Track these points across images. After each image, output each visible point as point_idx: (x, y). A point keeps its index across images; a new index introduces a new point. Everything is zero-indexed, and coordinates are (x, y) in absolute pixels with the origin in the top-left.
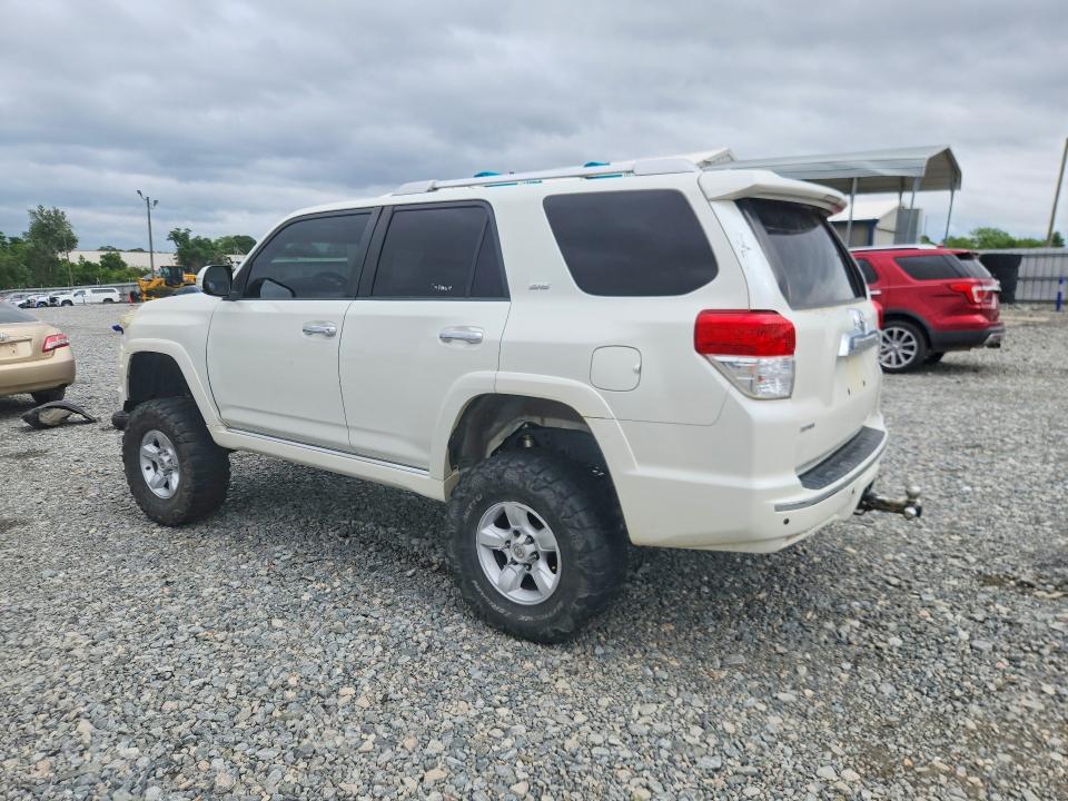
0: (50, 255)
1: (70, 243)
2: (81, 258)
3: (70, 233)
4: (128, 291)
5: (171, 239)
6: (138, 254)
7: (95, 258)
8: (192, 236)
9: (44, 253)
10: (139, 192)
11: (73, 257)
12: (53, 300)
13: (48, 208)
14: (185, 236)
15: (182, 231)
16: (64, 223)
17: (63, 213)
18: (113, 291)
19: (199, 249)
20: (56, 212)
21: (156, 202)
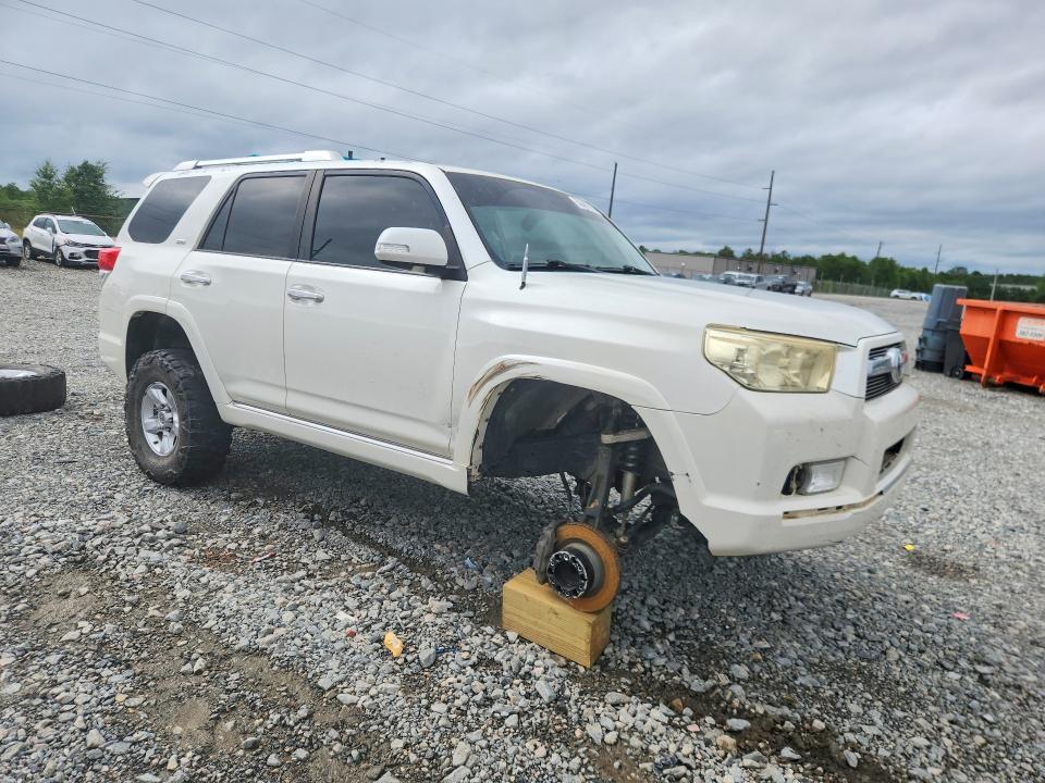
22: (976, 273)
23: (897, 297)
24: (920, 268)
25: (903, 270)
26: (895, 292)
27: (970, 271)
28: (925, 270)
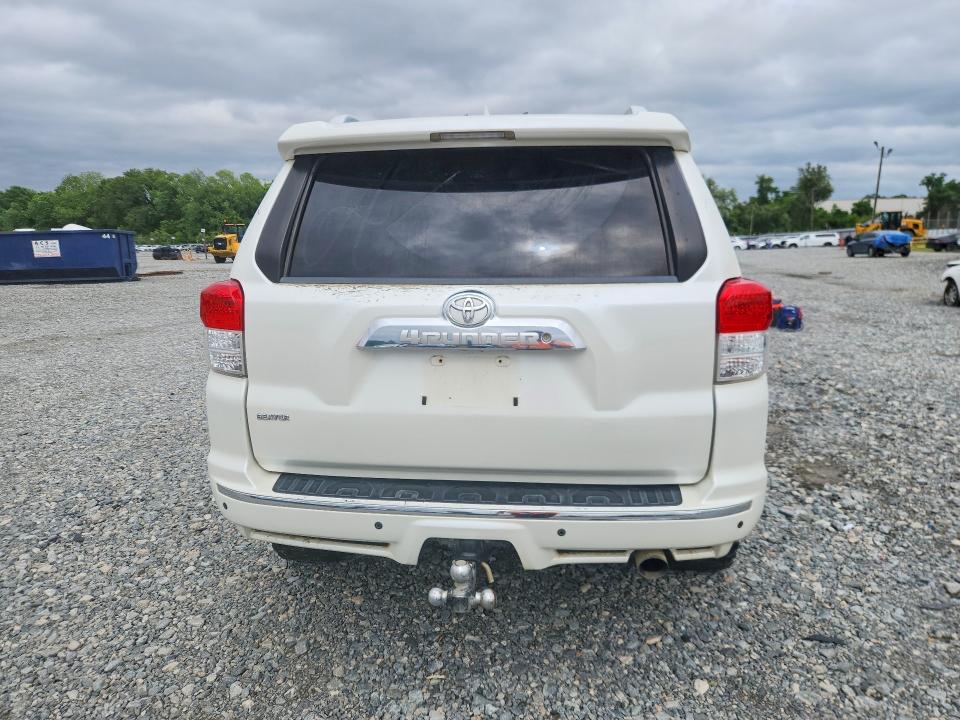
0: (807, 204)
1: (825, 193)
2: (835, 206)
3: (829, 185)
4: (845, 235)
5: (923, 183)
6: (899, 200)
7: (847, 206)
8: (947, 180)
9: (804, 203)
10: (876, 143)
11: (827, 206)
12: (783, 243)
13: (814, 165)
14: (940, 180)
15: (937, 176)
16: (824, 177)
17: (825, 168)
18: (834, 235)
19: (951, 193)
20: (819, 167)
21: (890, 151)
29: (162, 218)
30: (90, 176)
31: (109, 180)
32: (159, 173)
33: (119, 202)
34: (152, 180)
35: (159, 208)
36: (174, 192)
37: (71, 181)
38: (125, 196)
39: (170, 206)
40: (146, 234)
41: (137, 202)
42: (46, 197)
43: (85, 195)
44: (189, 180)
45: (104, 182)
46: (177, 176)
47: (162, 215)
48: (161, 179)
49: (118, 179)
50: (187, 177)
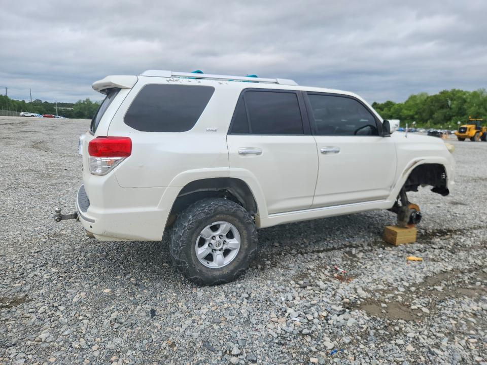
22: (46, 102)
23: (23, 116)
24: (20, 100)
25: (13, 101)
26: (22, 113)
27: (43, 102)
28: (24, 101)
29: (454, 116)
30: (422, 95)
31: (431, 96)
32: (459, 91)
33: (432, 107)
34: (454, 95)
35: (453, 110)
36: (465, 101)
37: (413, 98)
38: (436, 104)
39: (460, 109)
40: (442, 124)
41: (442, 107)
42: (400, 105)
43: (417, 104)
44: (475, 95)
45: (428, 97)
46: (468, 92)
47: (454, 114)
48: (459, 95)
49: (435, 96)
50: (475, 93)
